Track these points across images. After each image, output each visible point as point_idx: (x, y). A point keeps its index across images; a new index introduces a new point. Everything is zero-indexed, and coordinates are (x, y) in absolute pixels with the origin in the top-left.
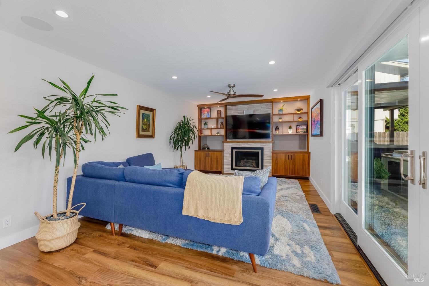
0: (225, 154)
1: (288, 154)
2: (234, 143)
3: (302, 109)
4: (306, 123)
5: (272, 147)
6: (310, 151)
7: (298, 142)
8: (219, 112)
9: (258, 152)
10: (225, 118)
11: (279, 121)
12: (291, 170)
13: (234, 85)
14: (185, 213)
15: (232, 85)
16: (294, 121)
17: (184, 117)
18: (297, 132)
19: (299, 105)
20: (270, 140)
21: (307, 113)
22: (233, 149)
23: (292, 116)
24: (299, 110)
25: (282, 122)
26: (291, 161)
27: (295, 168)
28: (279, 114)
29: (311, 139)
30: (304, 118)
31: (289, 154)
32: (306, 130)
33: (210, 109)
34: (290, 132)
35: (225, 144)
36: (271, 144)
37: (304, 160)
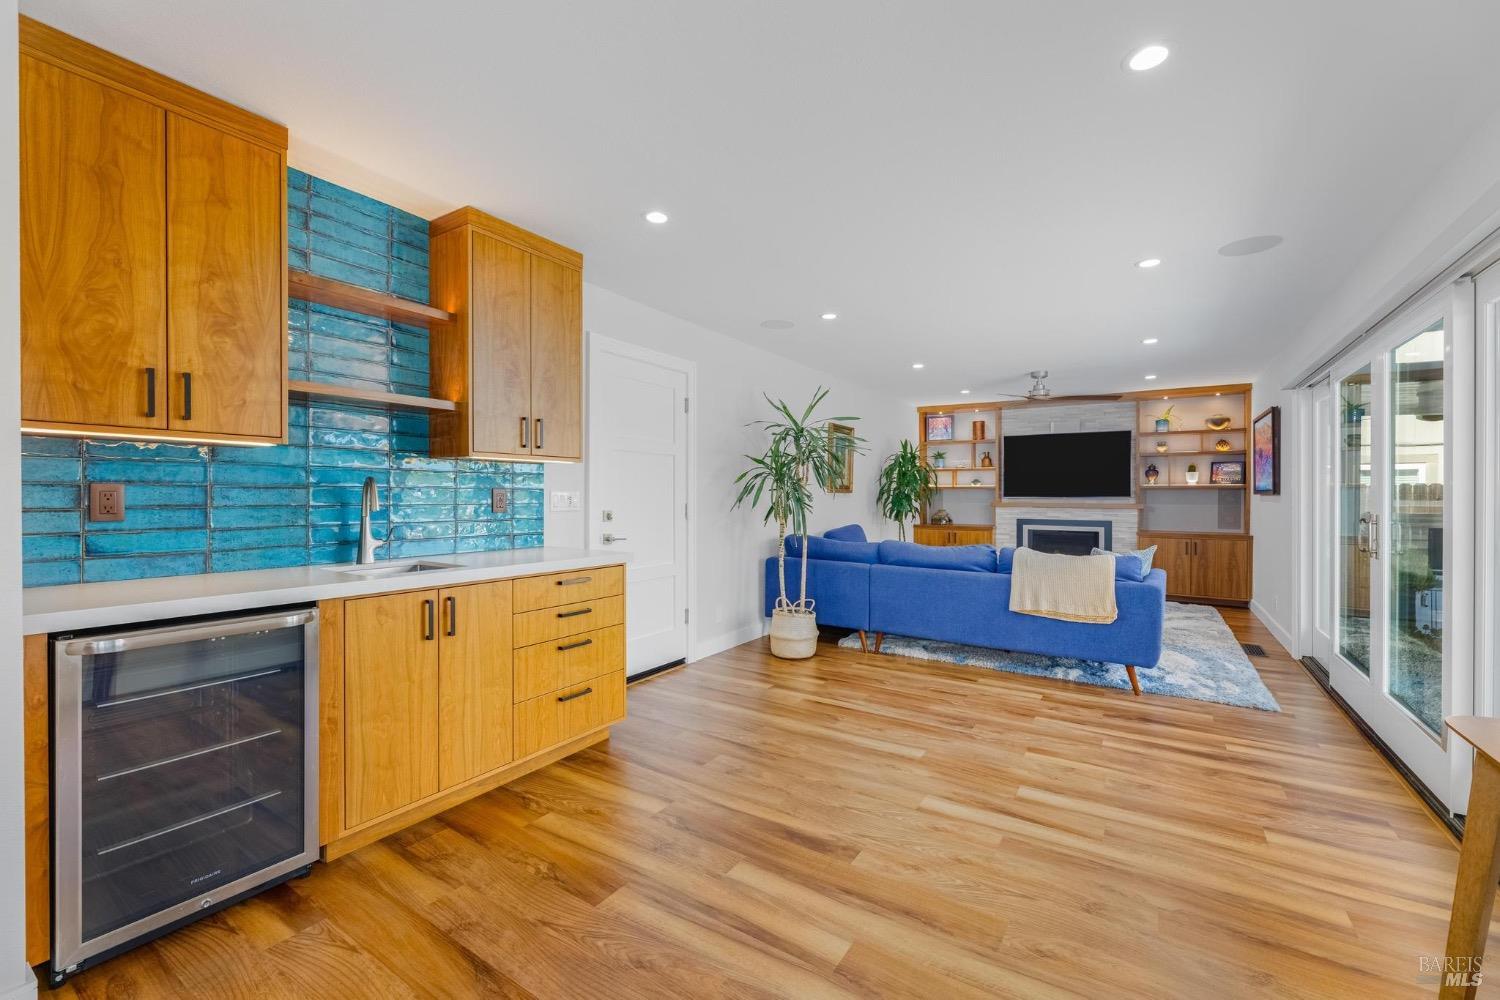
0: (998, 537)
1: (1184, 541)
2: (1024, 509)
3: (1228, 420)
4: (1240, 457)
5: (1136, 520)
6: (1252, 533)
7: (1215, 508)
8: (979, 426)
9: (1097, 534)
10: (997, 441)
11: (1159, 452)
12: (1194, 580)
13: (1047, 373)
14: (1014, 607)
15: (1042, 374)
16: (1202, 453)
17: (905, 447)
18: (1211, 481)
19: (1219, 407)
20: (1131, 500)
21: (1244, 430)
22: (1021, 523)
23: (1197, 437)
24: (1218, 422)
25: (1166, 455)
26: (1196, 559)
27: (1205, 577)
28: (1156, 433)
29: (1255, 499)
30: (1237, 443)
31: (1189, 541)
32: (1238, 478)
33: (952, 418)
34: (1192, 480)
35: (999, 511)
36: (1135, 513)
37: (1233, 555)
